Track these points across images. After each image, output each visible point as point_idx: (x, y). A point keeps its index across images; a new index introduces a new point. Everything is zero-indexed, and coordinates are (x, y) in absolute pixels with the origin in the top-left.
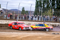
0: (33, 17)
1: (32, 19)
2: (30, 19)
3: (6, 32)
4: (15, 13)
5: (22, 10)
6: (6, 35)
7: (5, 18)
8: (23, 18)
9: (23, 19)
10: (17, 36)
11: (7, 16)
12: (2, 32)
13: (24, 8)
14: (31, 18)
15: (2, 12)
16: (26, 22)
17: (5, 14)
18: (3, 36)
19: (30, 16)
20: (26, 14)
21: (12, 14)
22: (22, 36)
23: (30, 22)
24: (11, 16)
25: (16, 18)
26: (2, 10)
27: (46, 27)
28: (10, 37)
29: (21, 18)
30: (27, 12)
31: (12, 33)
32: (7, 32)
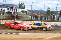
3: (31, 33)
4: (41, 14)
5: (48, 10)
6: (32, 36)
7: (30, 19)
8: (49, 18)
9: (49, 20)
10: (43, 37)
11: (32, 17)
12: (27, 33)
13: (49, 8)
14: (57, 18)
15: (27, 13)
16: (52, 22)
17: (30, 15)
18: (28, 37)
19: (56, 17)
20: (52, 14)
21: (37, 15)
22: (48, 37)
23: (56, 23)
24: (36, 17)
25: (41, 19)
26: (26, 11)
28: (36, 38)
29: (46, 18)
30: (53, 12)
31: (37, 34)
32: (33, 33)
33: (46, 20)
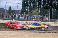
0: (19, 16)
1: (19, 18)
2: (16, 18)
5: (9, 9)
19: (16, 15)
25: (3, 17)
27: (42, 26)
29: (8, 17)
30: (14, 11)
33: (8, 18)
